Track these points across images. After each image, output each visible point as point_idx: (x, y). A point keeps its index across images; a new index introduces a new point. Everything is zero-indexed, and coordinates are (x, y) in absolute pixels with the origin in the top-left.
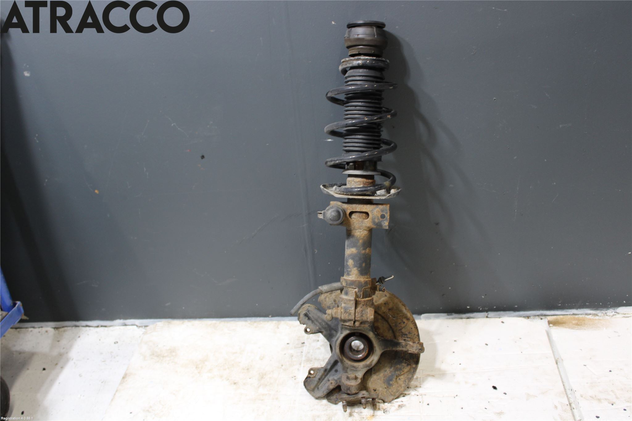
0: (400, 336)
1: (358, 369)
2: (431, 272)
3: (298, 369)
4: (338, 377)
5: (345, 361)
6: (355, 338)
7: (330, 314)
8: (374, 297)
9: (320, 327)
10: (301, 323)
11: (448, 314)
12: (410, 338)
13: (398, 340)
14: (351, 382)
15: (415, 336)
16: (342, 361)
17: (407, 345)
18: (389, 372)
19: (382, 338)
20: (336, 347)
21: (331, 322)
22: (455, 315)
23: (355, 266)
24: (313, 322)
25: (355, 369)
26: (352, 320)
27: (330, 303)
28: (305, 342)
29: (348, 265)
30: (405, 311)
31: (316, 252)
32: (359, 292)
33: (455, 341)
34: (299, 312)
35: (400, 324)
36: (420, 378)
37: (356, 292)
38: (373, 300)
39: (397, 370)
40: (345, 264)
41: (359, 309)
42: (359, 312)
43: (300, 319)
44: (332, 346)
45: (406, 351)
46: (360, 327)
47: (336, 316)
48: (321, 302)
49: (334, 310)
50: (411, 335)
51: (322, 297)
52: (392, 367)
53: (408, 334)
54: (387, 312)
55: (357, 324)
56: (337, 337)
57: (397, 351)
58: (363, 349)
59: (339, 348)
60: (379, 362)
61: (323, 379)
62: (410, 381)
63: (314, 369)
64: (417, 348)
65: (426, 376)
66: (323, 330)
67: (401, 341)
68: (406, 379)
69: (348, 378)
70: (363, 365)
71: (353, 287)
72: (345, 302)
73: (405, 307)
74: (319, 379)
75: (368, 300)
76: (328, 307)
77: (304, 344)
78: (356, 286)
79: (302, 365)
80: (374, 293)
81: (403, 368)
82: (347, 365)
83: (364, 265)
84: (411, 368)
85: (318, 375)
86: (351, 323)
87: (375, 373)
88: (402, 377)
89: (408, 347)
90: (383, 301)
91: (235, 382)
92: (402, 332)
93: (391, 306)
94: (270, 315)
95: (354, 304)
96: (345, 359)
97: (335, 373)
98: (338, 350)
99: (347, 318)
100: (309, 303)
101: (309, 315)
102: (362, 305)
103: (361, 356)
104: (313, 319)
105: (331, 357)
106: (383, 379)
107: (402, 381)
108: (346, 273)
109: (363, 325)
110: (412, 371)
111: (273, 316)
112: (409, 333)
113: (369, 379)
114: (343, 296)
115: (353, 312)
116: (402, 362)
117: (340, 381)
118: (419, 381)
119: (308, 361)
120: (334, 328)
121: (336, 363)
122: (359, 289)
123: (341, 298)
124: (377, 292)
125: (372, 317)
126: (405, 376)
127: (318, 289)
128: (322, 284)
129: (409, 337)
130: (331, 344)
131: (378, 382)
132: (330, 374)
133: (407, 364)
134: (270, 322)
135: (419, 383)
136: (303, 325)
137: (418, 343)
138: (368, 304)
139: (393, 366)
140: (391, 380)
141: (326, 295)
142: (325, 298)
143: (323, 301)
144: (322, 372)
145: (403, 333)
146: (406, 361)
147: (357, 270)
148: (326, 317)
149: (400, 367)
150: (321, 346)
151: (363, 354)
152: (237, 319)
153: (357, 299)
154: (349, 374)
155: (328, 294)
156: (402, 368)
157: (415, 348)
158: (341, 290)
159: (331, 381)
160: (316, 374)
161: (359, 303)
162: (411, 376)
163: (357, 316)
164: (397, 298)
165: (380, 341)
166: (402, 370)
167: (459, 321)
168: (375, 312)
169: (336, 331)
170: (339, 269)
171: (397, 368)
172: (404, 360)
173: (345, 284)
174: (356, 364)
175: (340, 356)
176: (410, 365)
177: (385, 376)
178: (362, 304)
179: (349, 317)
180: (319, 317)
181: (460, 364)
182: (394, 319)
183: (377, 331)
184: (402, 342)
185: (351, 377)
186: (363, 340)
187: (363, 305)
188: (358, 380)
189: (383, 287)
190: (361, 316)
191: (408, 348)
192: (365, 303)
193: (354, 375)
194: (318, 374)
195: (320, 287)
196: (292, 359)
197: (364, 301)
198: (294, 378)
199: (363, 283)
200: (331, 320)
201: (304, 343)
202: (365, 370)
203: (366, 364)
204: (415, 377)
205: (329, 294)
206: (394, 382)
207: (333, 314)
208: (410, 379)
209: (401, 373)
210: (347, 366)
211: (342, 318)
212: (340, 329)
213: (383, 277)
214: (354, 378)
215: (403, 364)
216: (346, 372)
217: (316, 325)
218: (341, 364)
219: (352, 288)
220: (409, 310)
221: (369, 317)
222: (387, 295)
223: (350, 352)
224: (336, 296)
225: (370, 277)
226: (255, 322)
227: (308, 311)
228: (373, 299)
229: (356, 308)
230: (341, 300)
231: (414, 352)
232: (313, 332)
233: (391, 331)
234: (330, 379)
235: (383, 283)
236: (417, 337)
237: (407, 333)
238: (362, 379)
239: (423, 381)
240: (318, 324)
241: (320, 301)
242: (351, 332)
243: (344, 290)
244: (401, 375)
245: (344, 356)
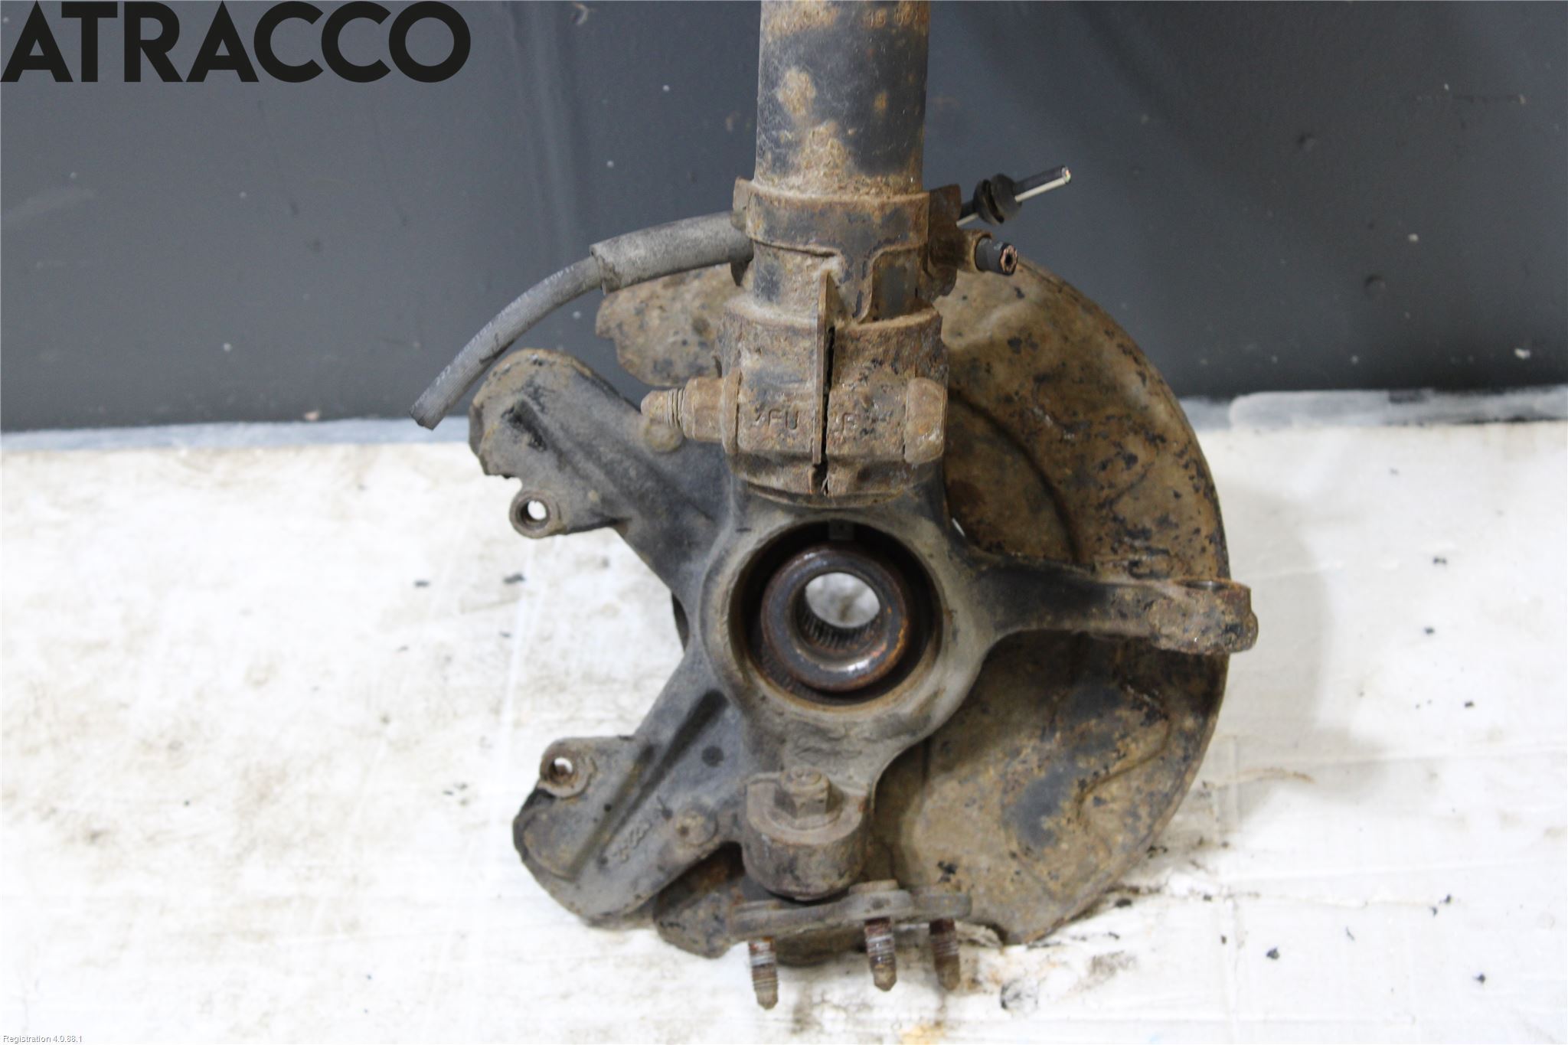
0: (1107, 541)
1: (845, 745)
2: (1302, 140)
3: (483, 739)
4: (724, 794)
5: (764, 699)
6: (823, 557)
7: (668, 417)
8: (948, 307)
9: (611, 489)
10: (490, 467)
11: (1398, 394)
12: (1165, 552)
13: (1093, 569)
14: (803, 828)
15: (1202, 540)
16: (747, 700)
17: (1150, 605)
18: (1034, 760)
19: (997, 558)
20: (711, 612)
21: (677, 459)
22: (1435, 403)
23: (822, 111)
24: (563, 459)
25: (825, 746)
26: (805, 458)
27: (671, 339)
28: (526, 574)
29: (776, 108)
30: (1136, 388)
31: (581, 21)
32: (848, 275)
33: (1436, 561)
34: (477, 401)
35: (1104, 467)
36: (1224, 789)
37: (828, 279)
38: (938, 330)
39: (1081, 746)
40: (760, 100)
41: (847, 388)
42: (848, 405)
43: (484, 446)
44: (686, 609)
45: (1139, 640)
46: (857, 497)
47: (706, 432)
48: (615, 333)
49: (694, 395)
50: (1173, 534)
51: (621, 306)
52: (1053, 730)
53: (1154, 529)
54: (1023, 392)
55: (838, 481)
56: (715, 552)
57: (1083, 637)
58: (877, 624)
59: (726, 618)
60: (973, 700)
61: (635, 806)
62: (1161, 813)
63: (574, 749)
64: (1213, 623)
65: (1260, 779)
66: (627, 511)
67: (1114, 577)
68: (1138, 798)
69: (784, 802)
70: (878, 720)
71: (812, 247)
72: (759, 342)
73: (1136, 360)
74: (608, 808)
75: (907, 331)
76: (655, 363)
77: (520, 585)
78: (833, 244)
79: (508, 716)
80: (947, 285)
81: (1123, 737)
82: (778, 720)
83: (881, 103)
84: (1168, 735)
85: (602, 783)
86: (798, 478)
87: (947, 768)
88: (1114, 788)
89: (1156, 616)
90: (1004, 324)
91: (96, 826)
92: (1115, 519)
93: (1049, 356)
94: (310, 409)
95: (815, 357)
96: (763, 686)
97: (704, 766)
98: (720, 634)
99: (773, 445)
100: (536, 346)
101: (540, 415)
102: (868, 364)
103: (861, 664)
104: (566, 445)
105: (679, 673)
106: (996, 798)
107: (1112, 811)
108: (769, 156)
109: (872, 490)
110: (1180, 753)
111: (328, 417)
112: (1164, 522)
113: (917, 800)
114: (751, 306)
115: (810, 405)
116: (1114, 701)
117: (735, 818)
118: (1216, 808)
119: (543, 689)
120: (696, 495)
121: (708, 708)
122: (850, 261)
123: (733, 317)
124: (961, 277)
125: (935, 437)
126: (1134, 784)
127: (591, 259)
128: (613, 230)
129: (1161, 546)
130: (679, 597)
131: (968, 818)
132: (672, 774)
133: (1145, 710)
134: (312, 454)
135: (1218, 820)
136: (500, 478)
137: (1219, 588)
138: (905, 352)
139: (1059, 724)
140: (1048, 809)
141: (644, 290)
142: (640, 312)
143: (626, 328)
144: (625, 763)
145: (1122, 522)
146: (1142, 692)
147: (836, 135)
148: (647, 432)
149: (1104, 727)
150: (623, 596)
151: (876, 654)
152: (106, 435)
153: (839, 324)
154: (790, 779)
155: (657, 286)
156: (1117, 735)
157: (1197, 621)
158: (740, 263)
159: (678, 821)
160: (590, 777)
161: (851, 347)
162: (1169, 783)
163: (834, 435)
164: (1090, 308)
165: (981, 575)
166: (1118, 751)
167: (1466, 438)
168: (955, 396)
169: (712, 515)
170: (729, 123)
171: (1082, 736)
172: (1131, 690)
173: (762, 226)
174: (833, 716)
175: (734, 667)
176: (1166, 717)
177: (1009, 785)
178: (871, 352)
179: (789, 441)
180: (601, 430)
181: (1469, 705)
182: (1068, 437)
183: (965, 510)
184: (1114, 586)
185: (798, 795)
186: (876, 569)
187: (877, 362)
188: (843, 815)
189: (1005, 246)
190: (865, 432)
191: (1157, 622)
192: (886, 352)
193: (823, 784)
194: (600, 776)
195: (600, 248)
196: (446, 679)
197: (885, 337)
198: (459, 795)
199: (877, 219)
200: (676, 450)
201: (518, 578)
202: (888, 751)
203: (895, 715)
204: (1196, 785)
205: (666, 286)
206: (1064, 822)
207: (686, 417)
208: (1163, 805)
209: (1106, 768)
210: (780, 729)
211: (745, 445)
212: (732, 503)
213: (1002, 179)
214: (821, 801)
215: (1123, 713)
216: (773, 763)
217: (586, 478)
218: (738, 714)
219: (807, 252)
220: (1160, 382)
221: (914, 439)
222: (1024, 289)
223: (795, 642)
224: (709, 300)
225: (919, 179)
226: (220, 451)
227: (536, 395)
228: (938, 319)
229: (830, 379)
230: (733, 330)
231: (1191, 644)
232: (566, 521)
233: (1047, 514)
234: (676, 804)
235: (1001, 219)
236: (1211, 549)
237: (1148, 523)
238: (872, 805)
239: (1244, 810)
240: (598, 475)
241: (608, 330)
242: (799, 522)
243: (754, 263)
244: (1108, 779)
245: (759, 665)
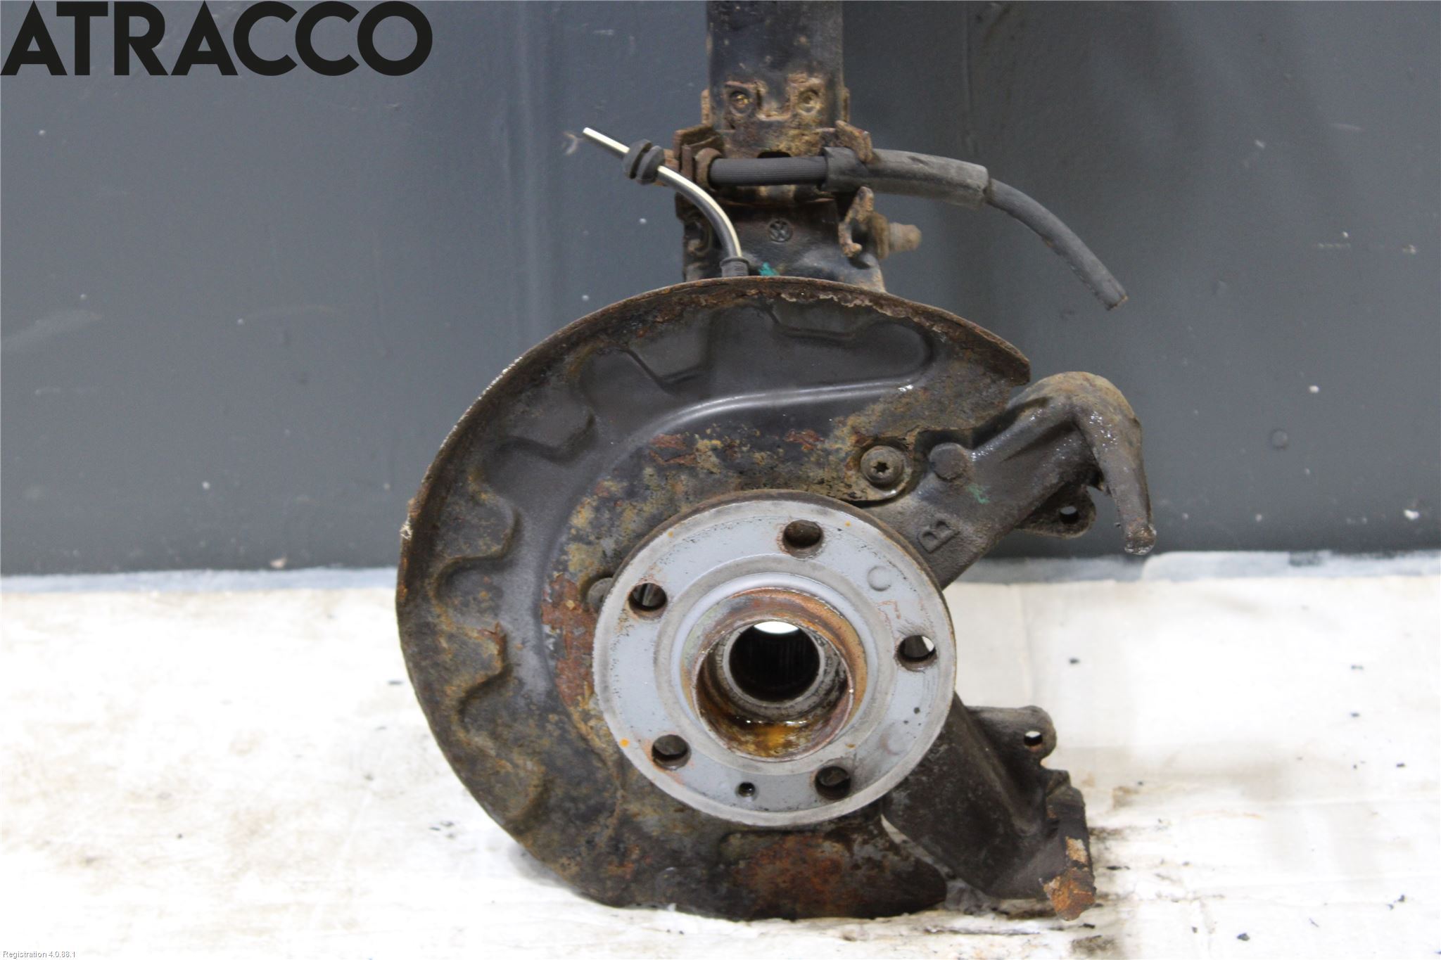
31: (571, 151)
33: (1354, 667)
94: (277, 557)
111: (295, 563)
226: (190, 593)
